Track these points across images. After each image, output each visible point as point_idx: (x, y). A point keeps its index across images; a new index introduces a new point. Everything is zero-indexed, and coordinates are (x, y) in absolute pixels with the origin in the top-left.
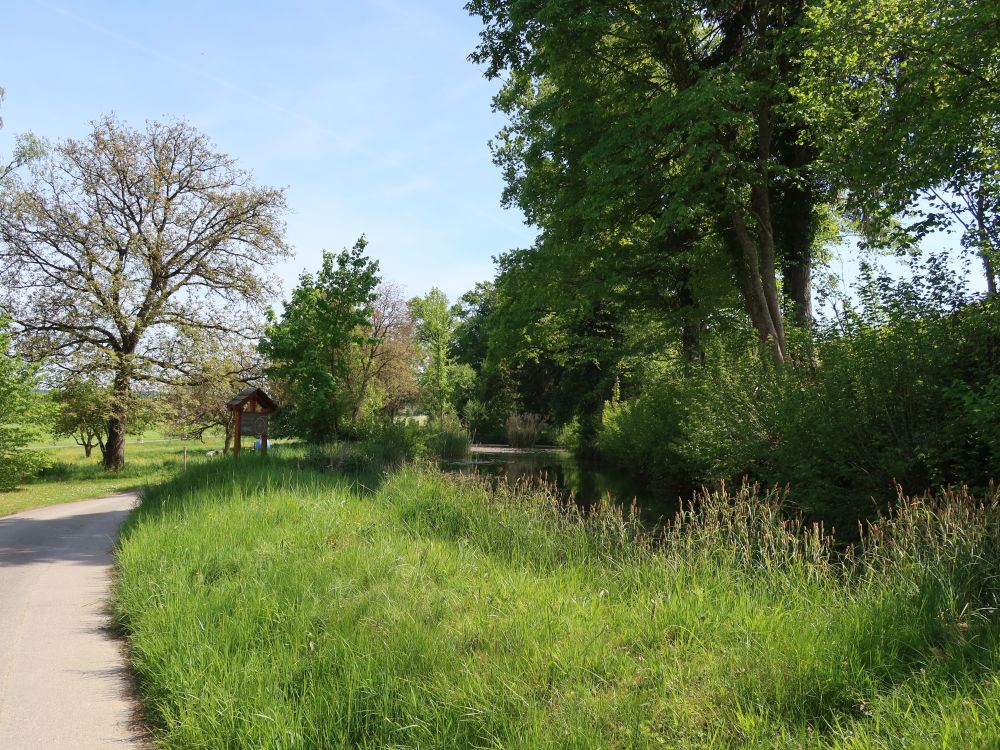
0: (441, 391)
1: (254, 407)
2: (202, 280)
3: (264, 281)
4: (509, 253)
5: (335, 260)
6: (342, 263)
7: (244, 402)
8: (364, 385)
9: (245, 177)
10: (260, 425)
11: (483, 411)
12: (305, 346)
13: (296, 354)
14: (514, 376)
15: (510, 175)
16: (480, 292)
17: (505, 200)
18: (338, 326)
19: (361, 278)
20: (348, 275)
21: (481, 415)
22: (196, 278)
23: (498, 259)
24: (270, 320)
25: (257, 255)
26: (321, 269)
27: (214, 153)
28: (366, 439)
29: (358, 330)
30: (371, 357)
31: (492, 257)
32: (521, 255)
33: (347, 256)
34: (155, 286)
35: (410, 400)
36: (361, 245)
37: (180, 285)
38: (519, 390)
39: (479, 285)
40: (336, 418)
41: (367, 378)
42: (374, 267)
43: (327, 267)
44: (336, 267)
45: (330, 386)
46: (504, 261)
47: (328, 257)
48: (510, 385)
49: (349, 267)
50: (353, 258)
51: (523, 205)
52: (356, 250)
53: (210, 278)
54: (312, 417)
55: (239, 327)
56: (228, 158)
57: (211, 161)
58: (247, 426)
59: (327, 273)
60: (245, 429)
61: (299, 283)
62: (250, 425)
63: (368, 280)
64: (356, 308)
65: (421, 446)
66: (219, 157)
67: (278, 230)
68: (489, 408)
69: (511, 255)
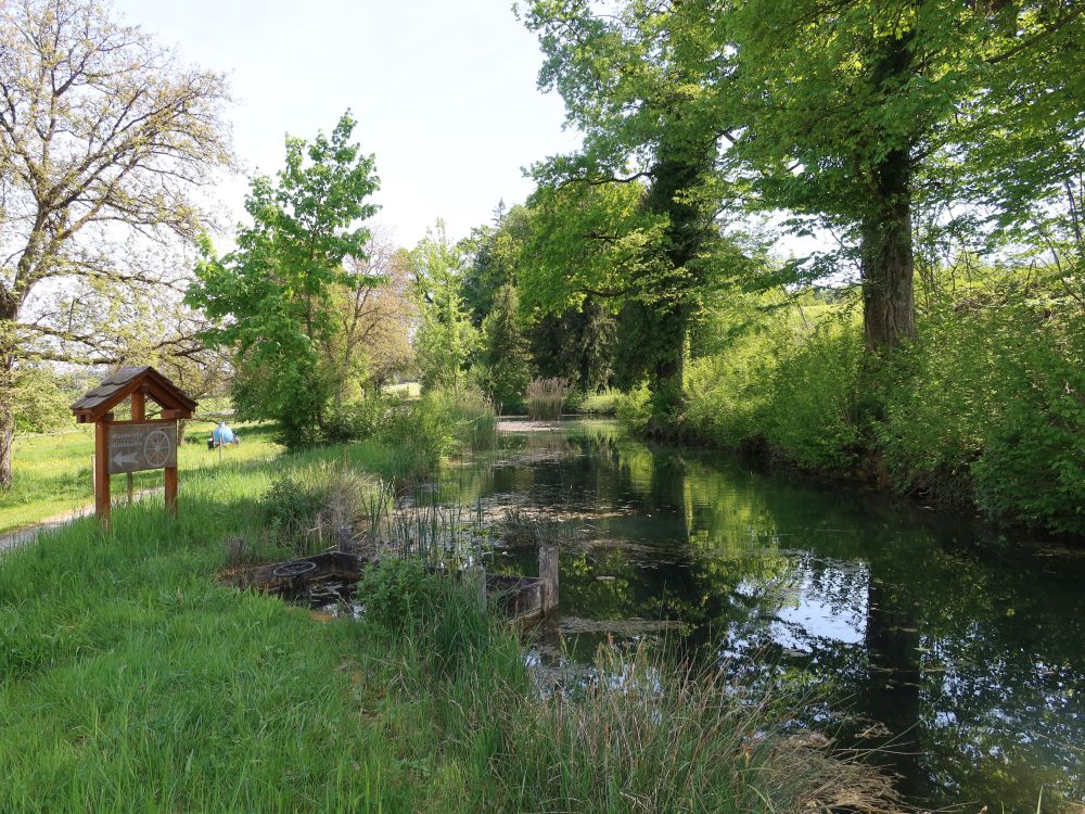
0: (454, 355)
1: (140, 408)
2: (118, 214)
3: (206, 212)
4: (545, 162)
5: (305, 151)
6: (316, 156)
7: (114, 399)
8: (348, 353)
9: (167, 56)
10: (157, 448)
11: (489, 377)
12: (262, 291)
13: (245, 305)
14: (525, 334)
15: (548, 44)
16: (477, 238)
17: (543, 80)
18: (315, 258)
19: (350, 179)
20: (325, 176)
21: (487, 381)
22: (106, 211)
23: (529, 170)
24: (205, 254)
25: (192, 172)
26: (283, 166)
27: (122, 25)
28: (366, 434)
29: (348, 265)
30: (356, 317)
31: (522, 169)
32: (560, 165)
33: (324, 144)
34: (41, 222)
35: (402, 369)
36: (346, 127)
37: (82, 221)
38: (533, 351)
39: (475, 230)
40: (318, 407)
41: (351, 343)
42: (367, 164)
43: (293, 163)
44: (307, 163)
45: (307, 356)
46: (541, 172)
47: (294, 147)
48: (520, 344)
49: (330, 163)
50: (334, 149)
51: (567, 88)
52: (339, 135)
53: (130, 210)
54: (280, 407)
55: (171, 278)
56: (142, 32)
57: (116, 38)
58: (124, 452)
59: (294, 173)
60: (119, 460)
61: (250, 191)
62: (133, 449)
63: (360, 184)
64: (344, 229)
65: (450, 441)
66: (128, 30)
67: (221, 134)
68: (496, 373)
69: (548, 165)
